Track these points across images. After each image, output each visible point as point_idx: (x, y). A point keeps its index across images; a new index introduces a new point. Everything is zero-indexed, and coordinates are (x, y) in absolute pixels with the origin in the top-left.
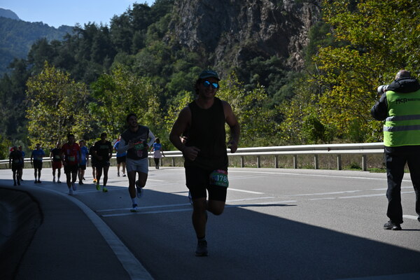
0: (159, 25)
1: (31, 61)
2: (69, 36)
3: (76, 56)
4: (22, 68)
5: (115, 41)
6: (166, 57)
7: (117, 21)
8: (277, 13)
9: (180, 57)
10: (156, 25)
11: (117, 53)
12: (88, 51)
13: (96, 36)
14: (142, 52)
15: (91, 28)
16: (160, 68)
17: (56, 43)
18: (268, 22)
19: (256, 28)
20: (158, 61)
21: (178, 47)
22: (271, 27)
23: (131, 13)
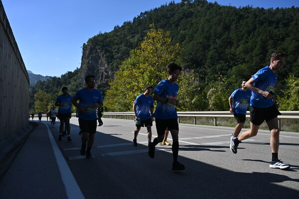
0: (75, 78)
1: (37, 86)
2: (48, 80)
3: (50, 86)
4: (34, 88)
5: (62, 82)
6: (77, 87)
7: (63, 76)
8: (107, 76)
9: (81, 87)
10: (74, 78)
11: (62, 85)
12: (54, 84)
13: (56, 80)
14: (70, 85)
15: (55, 78)
16: (75, 90)
17: (44, 82)
18: (105, 78)
19: (102, 80)
20: (74, 88)
21: (80, 84)
22: (106, 80)
23: (67, 74)
